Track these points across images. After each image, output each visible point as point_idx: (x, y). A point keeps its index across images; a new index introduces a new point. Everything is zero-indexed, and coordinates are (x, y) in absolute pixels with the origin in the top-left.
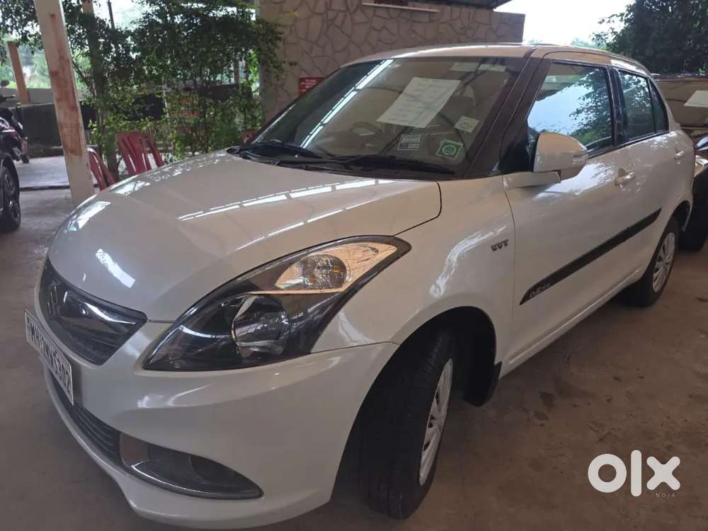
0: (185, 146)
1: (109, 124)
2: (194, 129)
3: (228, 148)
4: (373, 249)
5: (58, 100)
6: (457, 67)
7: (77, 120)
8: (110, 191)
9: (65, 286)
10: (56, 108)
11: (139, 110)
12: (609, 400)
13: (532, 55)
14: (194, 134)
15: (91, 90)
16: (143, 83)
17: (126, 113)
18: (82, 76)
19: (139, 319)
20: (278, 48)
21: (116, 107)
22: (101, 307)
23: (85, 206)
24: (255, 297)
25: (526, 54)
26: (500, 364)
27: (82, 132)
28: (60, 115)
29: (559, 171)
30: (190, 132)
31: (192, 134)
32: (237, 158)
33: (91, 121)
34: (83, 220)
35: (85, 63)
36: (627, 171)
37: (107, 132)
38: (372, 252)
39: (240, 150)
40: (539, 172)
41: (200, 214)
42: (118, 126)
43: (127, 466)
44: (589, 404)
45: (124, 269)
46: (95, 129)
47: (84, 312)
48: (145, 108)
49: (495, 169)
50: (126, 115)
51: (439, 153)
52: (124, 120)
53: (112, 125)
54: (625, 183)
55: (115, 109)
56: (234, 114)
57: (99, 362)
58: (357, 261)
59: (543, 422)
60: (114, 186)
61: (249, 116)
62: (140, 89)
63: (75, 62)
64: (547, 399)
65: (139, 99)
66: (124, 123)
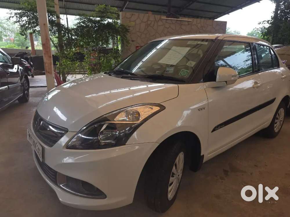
0: (92, 71)
1: (64, 63)
2: (95, 65)
3: (105, 72)
4: (151, 108)
5: (45, 54)
6: (189, 43)
7: (51, 61)
8: (61, 86)
9: (42, 119)
10: (44, 57)
11: (75, 58)
12: (251, 174)
13: (218, 38)
14: (95, 67)
15: (58, 50)
16: (77, 48)
17: (70, 59)
18: (55, 45)
19: (66, 131)
20: (128, 35)
21: (67, 57)
22: (53, 127)
23: (51, 92)
24: (108, 124)
25: (216, 38)
26: (203, 155)
27: (52, 66)
28: (45, 60)
29: (226, 82)
30: (94, 66)
31: (94, 67)
32: (107, 76)
33: (57, 62)
34: (50, 97)
35: (56, 40)
36: (258, 82)
37: (63, 66)
38: (150, 109)
39: (109, 73)
40: (218, 82)
41: (94, 95)
42: (67, 63)
43: (59, 185)
44: (243, 175)
45: (62, 113)
46: (58, 65)
47: (48, 129)
48: (77, 57)
49: (202, 80)
50: (70, 60)
51: (180, 74)
52: (69, 61)
53: (65, 63)
54: (258, 87)
55: (66, 57)
56: (111, 60)
57: (51, 146)
58: (145, 112)
59: (223, 181)
60: (62, 85)
61: (117, 61)
62: (75, 50)
63: (52, 40)
64: (226, 172)
65: (75, 54)
66: (69, 62)
